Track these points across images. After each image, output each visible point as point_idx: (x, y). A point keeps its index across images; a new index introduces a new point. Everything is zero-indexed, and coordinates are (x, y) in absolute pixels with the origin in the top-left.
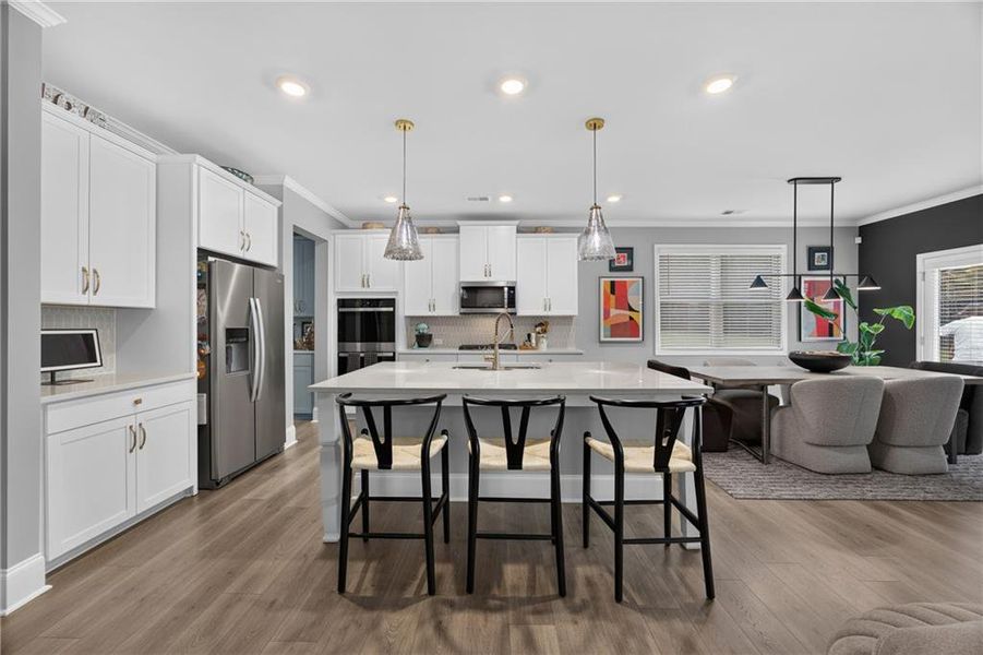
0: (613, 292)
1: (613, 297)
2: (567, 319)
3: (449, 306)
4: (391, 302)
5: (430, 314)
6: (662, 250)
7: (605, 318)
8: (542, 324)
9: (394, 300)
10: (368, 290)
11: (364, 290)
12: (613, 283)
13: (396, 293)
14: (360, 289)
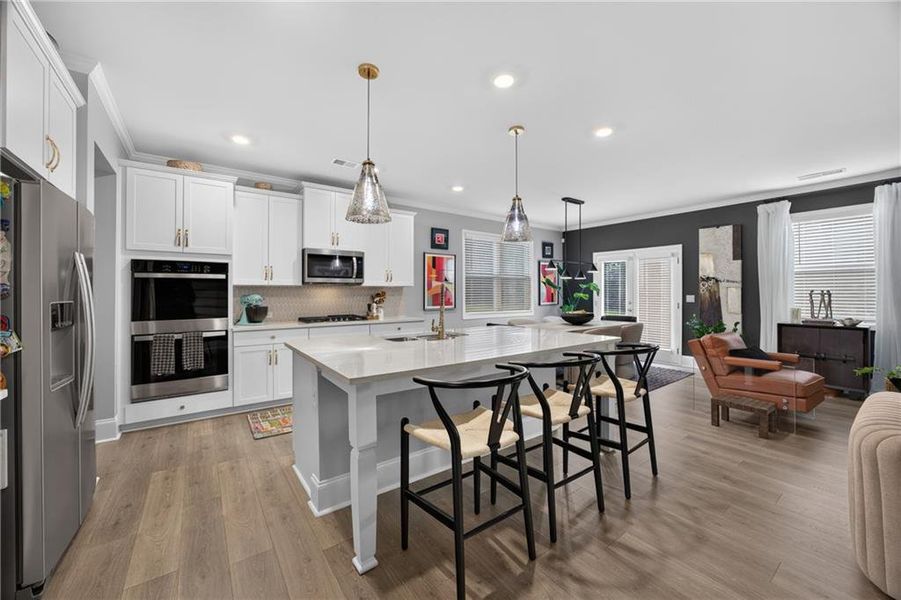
0: (434, 267)
1: (434, 271)
2: (398, 290)
3: (288, 273)
4: (223, 268)
5: (265, 283)
6: (467, 234)
7: (429, 289)
8: (378, 295)
9: (227, 264)
10: (186, 250)
11: (180, 249)
12: (434, 258)
13: (230, 256)
14: (172, 247)
